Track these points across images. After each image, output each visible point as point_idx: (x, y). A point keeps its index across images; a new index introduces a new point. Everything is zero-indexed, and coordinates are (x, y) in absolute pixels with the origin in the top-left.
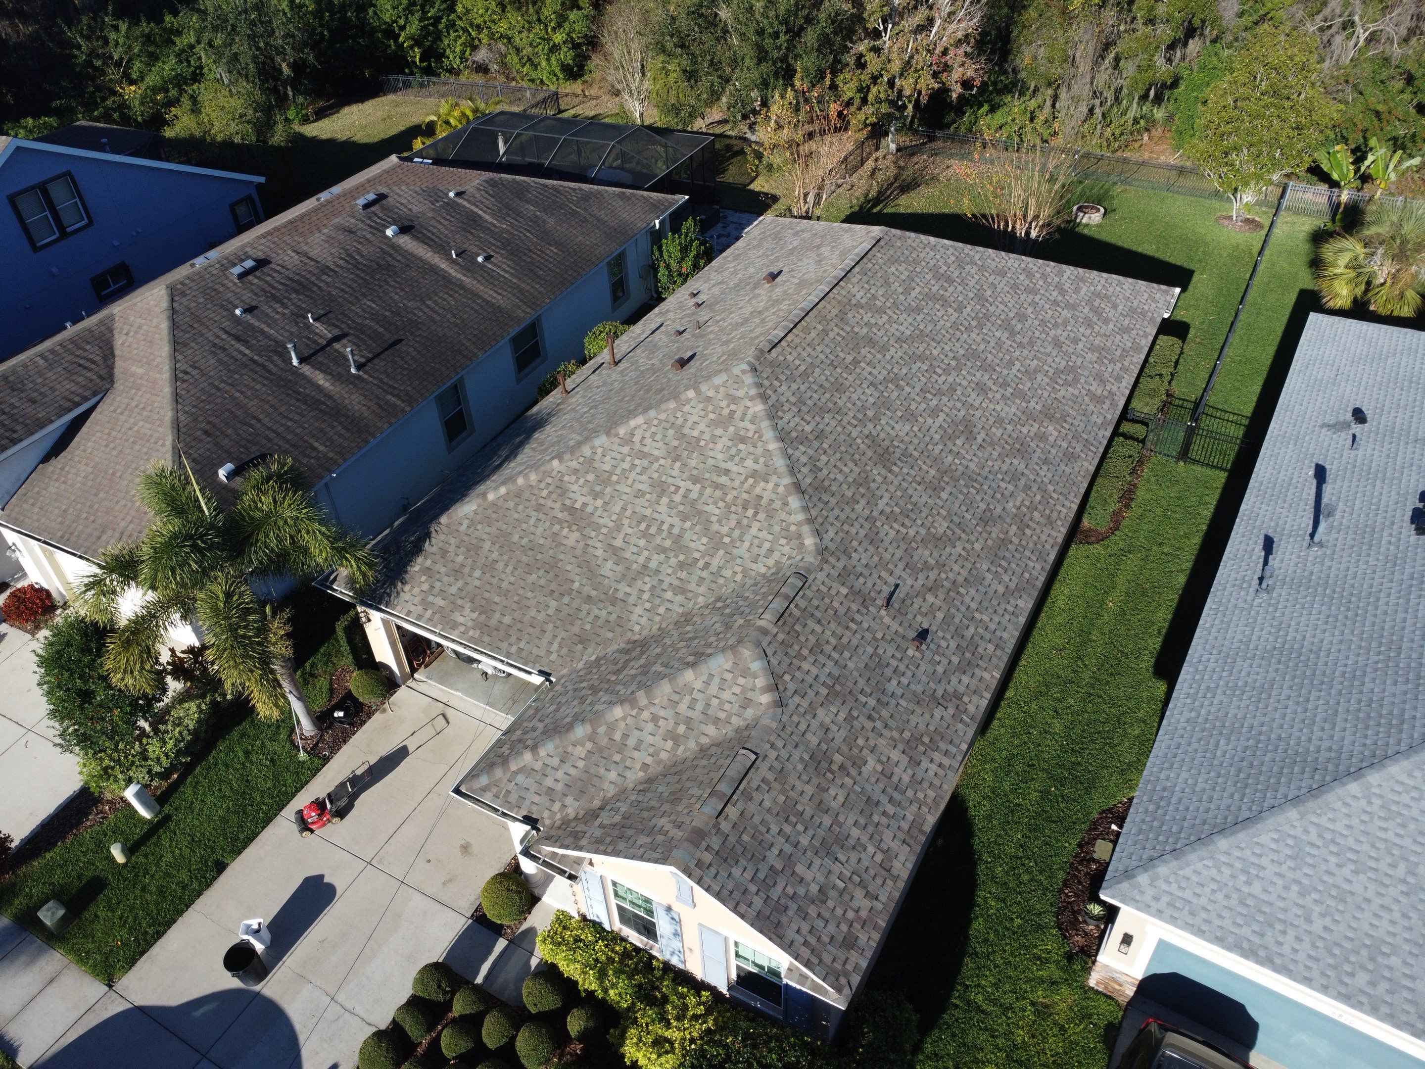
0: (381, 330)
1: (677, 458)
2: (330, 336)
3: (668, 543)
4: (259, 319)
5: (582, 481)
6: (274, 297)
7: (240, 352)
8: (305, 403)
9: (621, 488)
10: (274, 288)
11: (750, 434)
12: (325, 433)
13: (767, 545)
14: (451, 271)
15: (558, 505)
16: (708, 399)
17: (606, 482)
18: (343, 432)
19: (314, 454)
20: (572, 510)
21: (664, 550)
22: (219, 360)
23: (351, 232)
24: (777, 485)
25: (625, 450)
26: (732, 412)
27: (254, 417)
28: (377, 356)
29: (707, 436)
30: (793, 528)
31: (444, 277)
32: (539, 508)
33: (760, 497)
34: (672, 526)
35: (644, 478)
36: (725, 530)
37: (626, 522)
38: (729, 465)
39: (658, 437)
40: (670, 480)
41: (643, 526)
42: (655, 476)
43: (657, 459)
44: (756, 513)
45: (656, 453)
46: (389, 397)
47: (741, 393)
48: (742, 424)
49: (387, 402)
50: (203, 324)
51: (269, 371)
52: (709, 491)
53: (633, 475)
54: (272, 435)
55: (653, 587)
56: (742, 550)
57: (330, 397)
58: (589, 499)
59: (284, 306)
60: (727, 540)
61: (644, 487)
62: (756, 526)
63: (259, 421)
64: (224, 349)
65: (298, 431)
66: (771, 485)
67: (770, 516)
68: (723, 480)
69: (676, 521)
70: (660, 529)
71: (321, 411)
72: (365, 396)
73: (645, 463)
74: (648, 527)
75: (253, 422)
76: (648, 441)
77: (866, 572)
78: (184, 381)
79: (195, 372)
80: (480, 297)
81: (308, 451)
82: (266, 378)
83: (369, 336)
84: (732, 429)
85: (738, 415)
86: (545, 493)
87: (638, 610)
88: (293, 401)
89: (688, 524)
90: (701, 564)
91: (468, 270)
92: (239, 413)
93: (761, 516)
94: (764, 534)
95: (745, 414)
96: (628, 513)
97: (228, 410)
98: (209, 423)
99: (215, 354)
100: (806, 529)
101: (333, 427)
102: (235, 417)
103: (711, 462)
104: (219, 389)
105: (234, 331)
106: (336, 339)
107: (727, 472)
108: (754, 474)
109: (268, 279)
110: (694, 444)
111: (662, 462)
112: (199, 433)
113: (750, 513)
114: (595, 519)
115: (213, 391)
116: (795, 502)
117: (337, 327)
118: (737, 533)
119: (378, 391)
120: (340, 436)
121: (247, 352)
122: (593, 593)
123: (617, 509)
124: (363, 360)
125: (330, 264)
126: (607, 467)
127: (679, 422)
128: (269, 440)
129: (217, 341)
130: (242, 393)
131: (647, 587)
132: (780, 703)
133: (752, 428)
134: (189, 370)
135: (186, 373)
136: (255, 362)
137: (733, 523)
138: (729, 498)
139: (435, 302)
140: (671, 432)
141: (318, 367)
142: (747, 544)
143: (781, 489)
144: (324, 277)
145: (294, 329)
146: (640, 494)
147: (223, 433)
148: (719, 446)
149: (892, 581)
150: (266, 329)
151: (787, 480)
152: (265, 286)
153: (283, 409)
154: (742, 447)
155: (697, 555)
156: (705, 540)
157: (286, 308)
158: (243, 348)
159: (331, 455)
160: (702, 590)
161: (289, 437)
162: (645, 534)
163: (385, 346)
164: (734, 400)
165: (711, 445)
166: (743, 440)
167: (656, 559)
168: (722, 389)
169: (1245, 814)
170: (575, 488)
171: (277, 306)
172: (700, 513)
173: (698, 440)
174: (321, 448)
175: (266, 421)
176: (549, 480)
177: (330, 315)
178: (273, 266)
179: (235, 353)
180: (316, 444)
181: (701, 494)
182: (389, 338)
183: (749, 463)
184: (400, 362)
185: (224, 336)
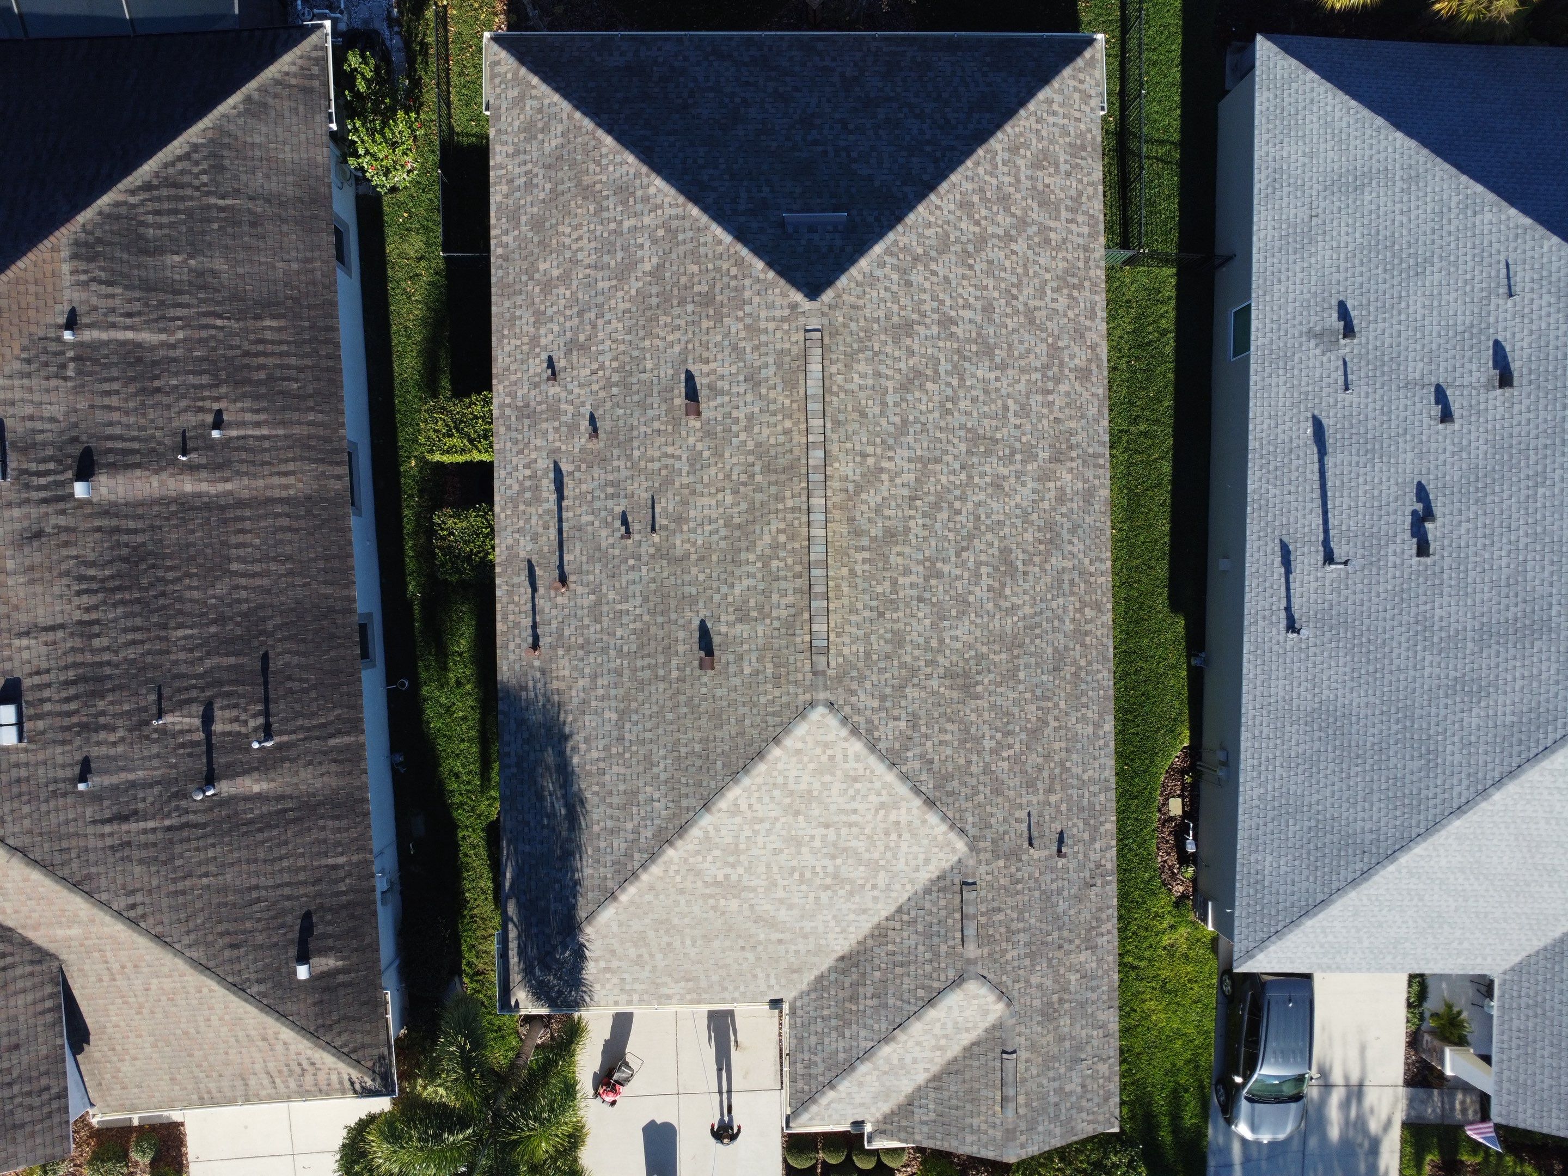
0: (232, 660)
1: (797, 813)
2: (197, 722)
3: (829, 881)
4: (107, 772)
5: (710, 858)
6: (85, 728)
7: (145, 831)
8: (269, 826)
9: (754, 851)
10: (69, 714)
11: (861, 772)
12: (324, 841)
13: (922, 857)
14: (204, 487)
15: (699, 884)
16: (798, 752)
17: (736, 851)
18: (337, 824)
19: (342, 873)
20: (717, 883)
21: (827, 888)
22: (140, 862)
23: (38, 535)
24: (909, 810)
25: (738, 820)
26: (832, 758)
27: (250, 889)
28: (267, 701)
29: (817, 785)
30: (940, 838)
31: (208, 507)
32: (682, 892)
33: (897, 823)
34: (824, 867)
35: (772, 838)
36: (876, 855)
37: (778, 877)
38: (854, 805)
39: (766, 799)
40: (800, 833)
41: (796, 875)
42: (784, 833)
43: (777, 819)
44: (900, 836)
45: (773, 814)
46: (333, 742)
47: (831, 737)
48: (847, 766)
49: (337, 749)
50: (69, 836)
51: (195, 826)
52: (844, 831)
53: (760, 839)
54: (287, 891)
55: (835, 917)
56: (901, 865)
57: (283, 797)
58: (728, 870)
59: (112, 729)
60: (882, 862)
61: (778, 845)
62: (904, 847)
63: (257, 887)
64: (129, 844)
65: (301, 863)
66: (903, 811)
67: (913, 835)
68: (854, 818)
69: (827, 862)
70: (814, 873)
71: (295, 821)
72: (310, 763)
73: (767, 825)
74: (802, 874)
75: (255, 894)
76: (757, 806)
77: (1006, 828)
78: (144, 916)
79: (139, 898)
80: (273, 501)
81: (334, 875)
82: (205, 836)
83: (229, 682)
84: (839, 773)
85: (839, 758)
86: (678, 879)
87: (831, 936)
88: (259, 837)
89: (839, 862)
90: (868, 886)
91: (220, 467)
92: (231, 898)
93: (906, 836)
94: (915, 849)
95: (845, 756)
96: (775, 869)
97: (219, 905)
98: (221, 935)
99: (129, 859)
100: (952, 836)
101: (323, 828)
102: (234, 905)
103: (833, 808)
104: (183, 893)
105: (107, 814)
106: (208, 719)
107: (855, 811)
108: (882, 805)
109: (47, 707)
110: (808, 796)
111: (783, 820)
112: (227, 953)
113: (894, 836)
114: (745, 883)
115: (181, 899)
116: (933, 818)
117: (188, 702)
118: (889, 855)
119: (315, 745)
120: (339, 830)
121: (151, 824)
122: (781, 936)
123: (762, 869)
124: (260, 721)
125: (77, 615)
126: (729, 840)
127: (780, 780)
128: (289, 898)
129: (109, 841)
130: (206, 875)
131: (829, 917)
132: (1010, 1002)
133: (860, 766)
134: (131, 900)
135: (133, 907)
136: (169, 829)
137: (882, 849)
138: (867, 831)
139: (239, 559)
140: (776, 793)
141: (232, 773)
142: (903, 860)
143: (915, 811)
144: (96, 643)
145: (155, 749)
146: (776, 852)
147: (245, 932)
148: (835, 791)
149: (1023, 814)
150: (131, 776)
151: (917, 802)
152: (59, 722)
153: (261, 855)
154: (857, 786)
155: (861, 882)
156: (862, 868)
157: (113, 729)
158: (142, 825)
159: (355, 859)
160: (879, 906)
161: (302, 877)
162: (802, 880)
163: (260, 680)
164: (826, 745)
165: (826, 793)
166: (855, 779)
167: (824, 896)
168: (808, 738)
169: (1320, 897)
170: (706, 865)
171: (102, 735)
172: (845, 850)
173: (810, 792)
174: (341, 860)
175: (263, 881)
176: (674, 867)
177: (166, 692)
178: (27, 683)
179: (143, 838)
180: (331, 861)
181: (838, 835)
182: (251, 662)
183: (873, 798)
184: (296, 686)
185: (107, 829)
